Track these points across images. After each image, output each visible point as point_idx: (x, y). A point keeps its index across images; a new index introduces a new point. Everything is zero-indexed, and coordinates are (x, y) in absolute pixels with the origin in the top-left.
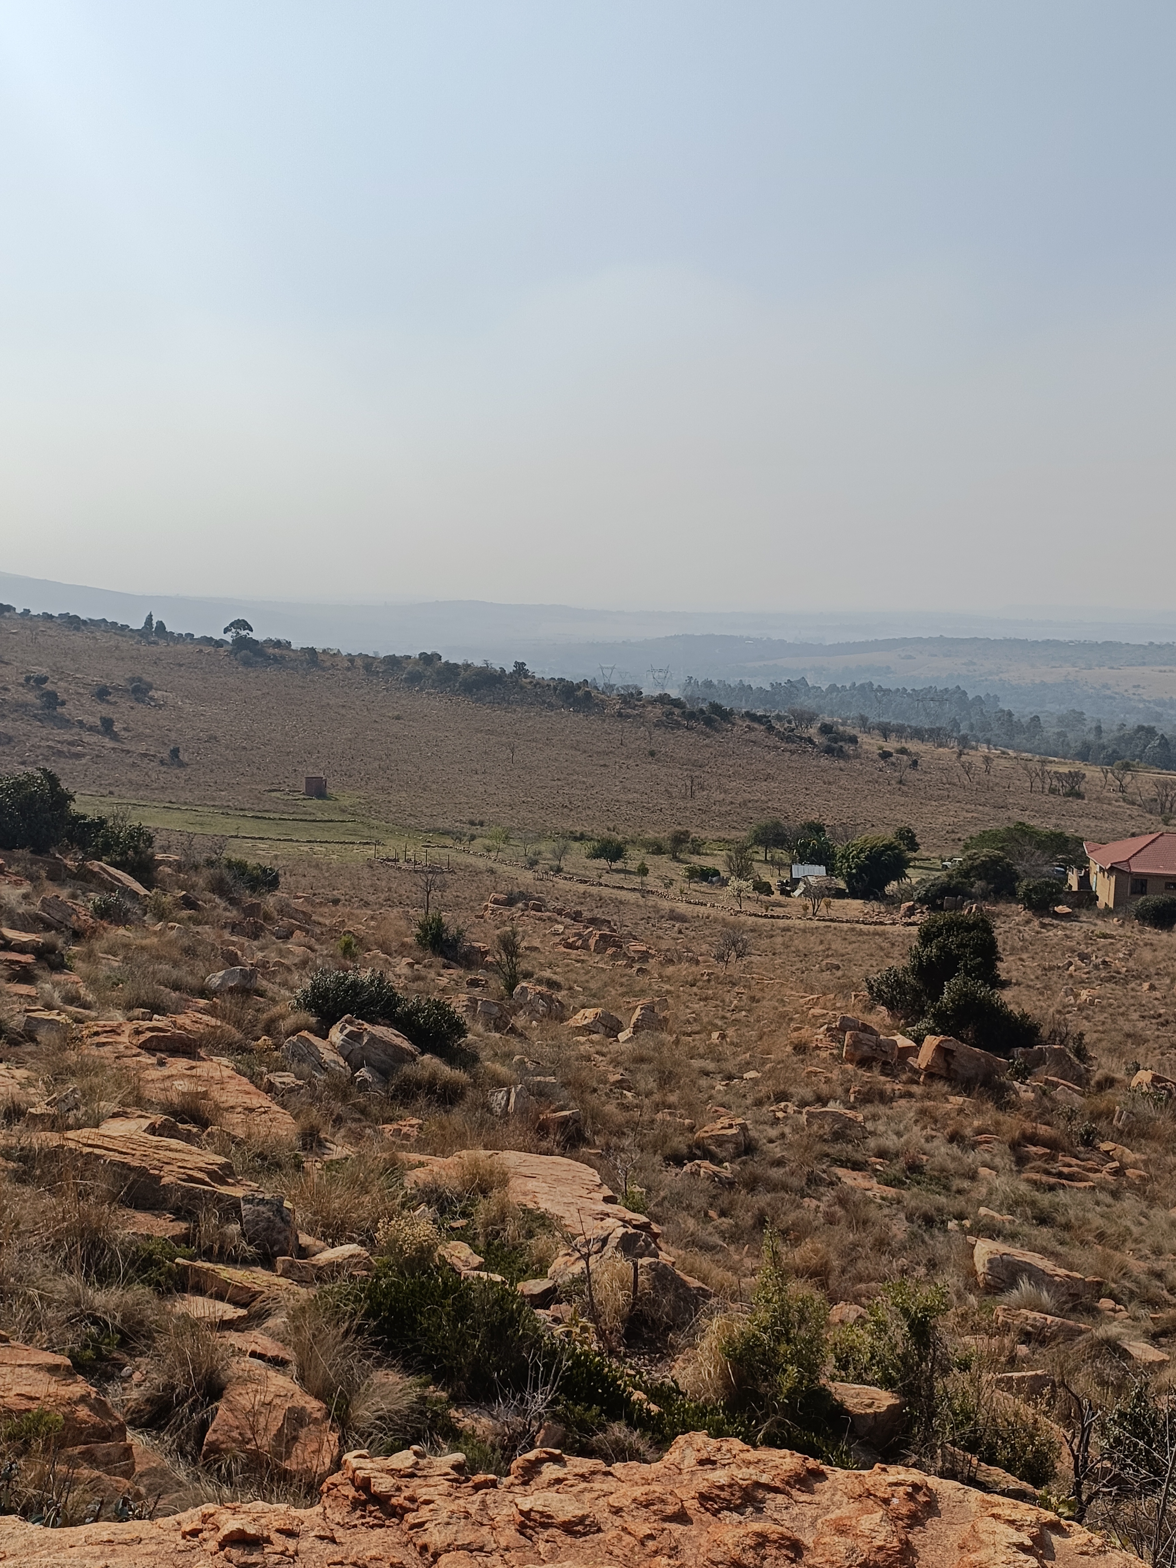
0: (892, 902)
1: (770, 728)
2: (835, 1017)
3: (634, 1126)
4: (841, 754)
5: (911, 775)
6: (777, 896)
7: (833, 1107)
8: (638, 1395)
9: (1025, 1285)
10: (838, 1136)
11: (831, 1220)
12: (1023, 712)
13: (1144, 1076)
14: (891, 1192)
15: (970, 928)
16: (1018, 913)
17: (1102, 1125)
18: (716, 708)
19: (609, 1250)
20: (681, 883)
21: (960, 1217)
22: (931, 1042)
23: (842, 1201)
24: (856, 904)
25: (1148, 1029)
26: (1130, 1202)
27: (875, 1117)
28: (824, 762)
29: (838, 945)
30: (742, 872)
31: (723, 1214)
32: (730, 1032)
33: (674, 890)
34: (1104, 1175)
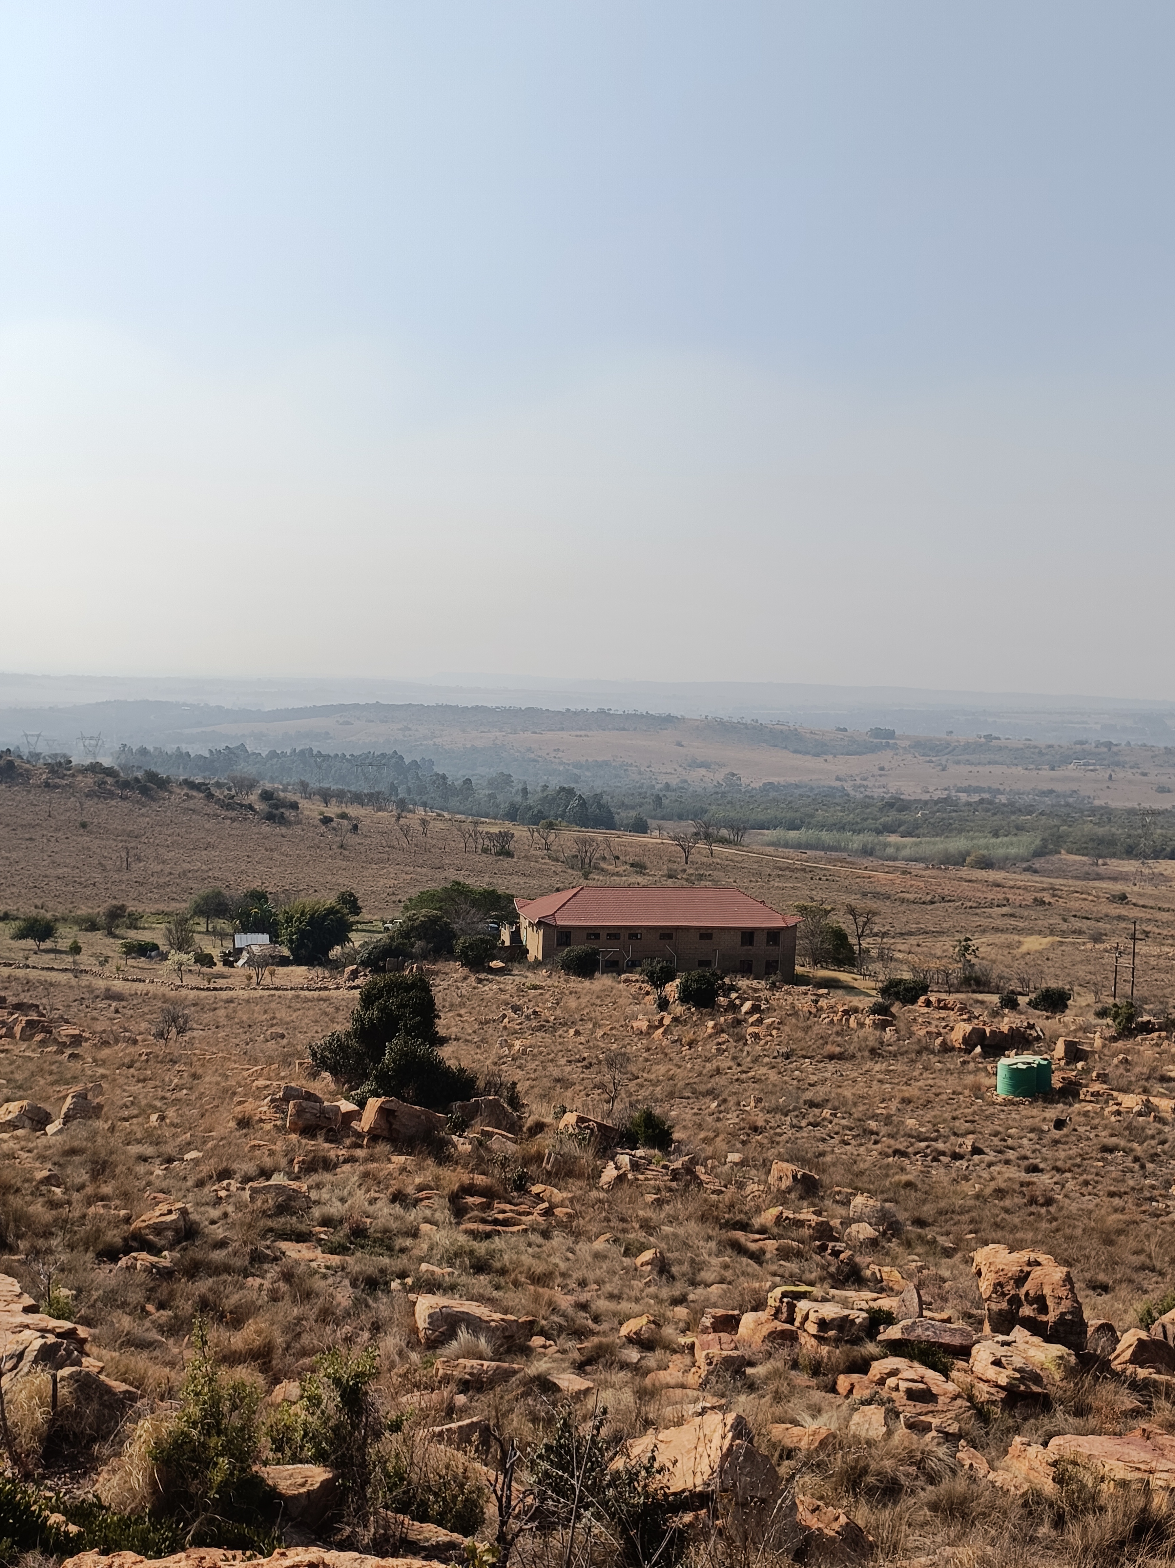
0: (336, 966)
1: (210, 796)
2: (278, 1087)
3: (63, 1224)
4: (282, 820)
5: (352, 840)
6: (219, 967)
7: (277, 1179)
8: (56, 1518)
9: (463, 1335)
10: (282, 1209)
11: (275, 1297)
12: (455, 775)
13: (570, 1118)
14: (335, 1260)
15: (408, 988)
16: (455, 970)
17: (532, 1169)
18: (152, 777)
19: (25, 1366)
20: (117, 959)
21: (402, 1275)
22: (373, 1104)
23: (288, 1276)
24: (300, 971)
25: (574, 1072)
26: (559, 1240)
27: (319, 1186)
28: (266, 828)
29: (282, 1014)
30: (182, 944)
31: (161, 1306)
32: (171, 1113)
33: (111, 967)
34: (536, 1217)
